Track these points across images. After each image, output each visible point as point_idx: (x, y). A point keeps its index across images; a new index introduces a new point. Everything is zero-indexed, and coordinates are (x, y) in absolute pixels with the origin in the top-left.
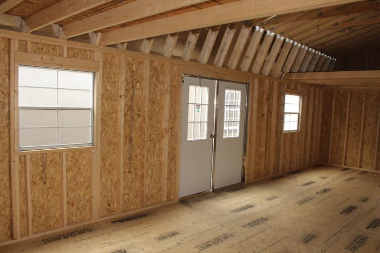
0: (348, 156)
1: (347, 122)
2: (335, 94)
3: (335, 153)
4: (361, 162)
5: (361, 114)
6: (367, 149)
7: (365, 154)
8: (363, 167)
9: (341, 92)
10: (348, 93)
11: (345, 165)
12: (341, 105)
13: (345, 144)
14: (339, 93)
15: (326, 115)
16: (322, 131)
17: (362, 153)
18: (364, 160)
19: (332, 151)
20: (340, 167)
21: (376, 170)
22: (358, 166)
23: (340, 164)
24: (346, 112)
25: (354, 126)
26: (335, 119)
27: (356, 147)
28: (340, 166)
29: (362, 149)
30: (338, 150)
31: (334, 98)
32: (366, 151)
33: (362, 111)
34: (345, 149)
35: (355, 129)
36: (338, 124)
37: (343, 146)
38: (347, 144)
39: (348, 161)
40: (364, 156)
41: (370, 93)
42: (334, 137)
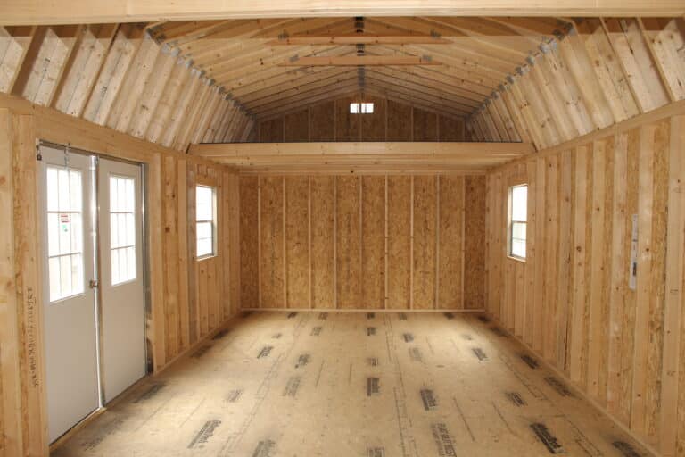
0: (291, 291)
1: (284, 231)
2: (259, 184)
3: (269, 288)
4: (313, 298)
5: (306, 215)
6: (321, 273)
7: (317, 284)
8: (317, 306)
9: (270, 180)
10: (282, 182)
11: (288, 307)
12: (271, 203)
13: (285, 271)
14: (265, 180)
15: (246, 221)
16: (242, 252)
17: (313, 282)
18: (316, 295)
19: (263, 285)
20: (281, 313)
21: (337, 307)
22: (310, 306)
23: (280, 306)
24: (281, 214)
25: (296, 239)
26: (262, 229)
27: (302, 275)
28: (280, 310)
29: (313, 275)
30: (273, 282)
31: (259, 190)
32: (319, 280)
33: (307, 211)
34: (284, 278)
35: (298, 243)
36: (269, 235)
37: (281, 275)
38: (288, 269)
39: (291, 300)
40: (317, 286)
41: (317, 181)
42: (265, 260)
